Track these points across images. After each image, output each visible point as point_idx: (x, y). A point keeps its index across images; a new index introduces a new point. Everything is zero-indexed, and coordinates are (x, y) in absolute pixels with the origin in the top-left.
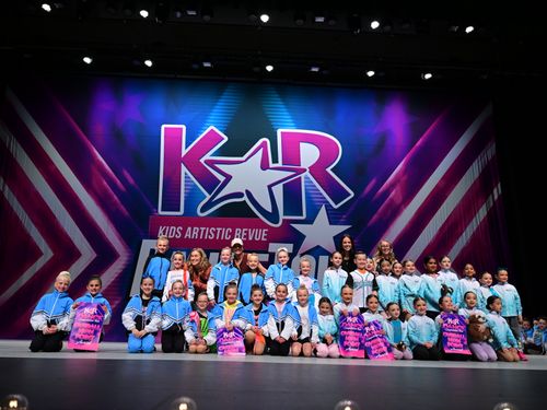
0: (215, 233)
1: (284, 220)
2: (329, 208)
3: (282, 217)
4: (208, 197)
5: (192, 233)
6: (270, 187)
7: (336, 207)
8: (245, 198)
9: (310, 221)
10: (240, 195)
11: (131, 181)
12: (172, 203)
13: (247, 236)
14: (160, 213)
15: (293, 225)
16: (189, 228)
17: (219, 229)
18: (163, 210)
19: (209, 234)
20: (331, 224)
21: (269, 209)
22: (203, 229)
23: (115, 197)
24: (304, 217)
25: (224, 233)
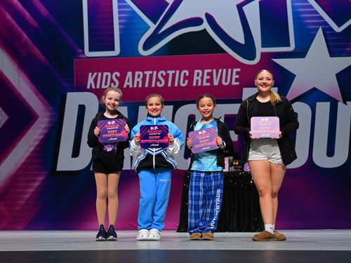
0: (166, 78)
1: (263, 54)
2: (328, 32)
3: (259, 49)
4: (153, 27)
5: (134, 79)
6: (240, 7)
7: (338, 30)
8: (205, 26)
9: (300, 53)
10: (197, 21)
11: (44, 10)
12: (102, 39)
13: (210, 81)
14: (88, 54)
15: (277, 61)
16: (129, 74)
17: (171, 72)
18: (90, 50)
19: (157, 80)
20: (332, 55)
21: (240, 39)
22: (148, 73)
23: (25, 36)
24: (292, 48)
25: (179, 78)
